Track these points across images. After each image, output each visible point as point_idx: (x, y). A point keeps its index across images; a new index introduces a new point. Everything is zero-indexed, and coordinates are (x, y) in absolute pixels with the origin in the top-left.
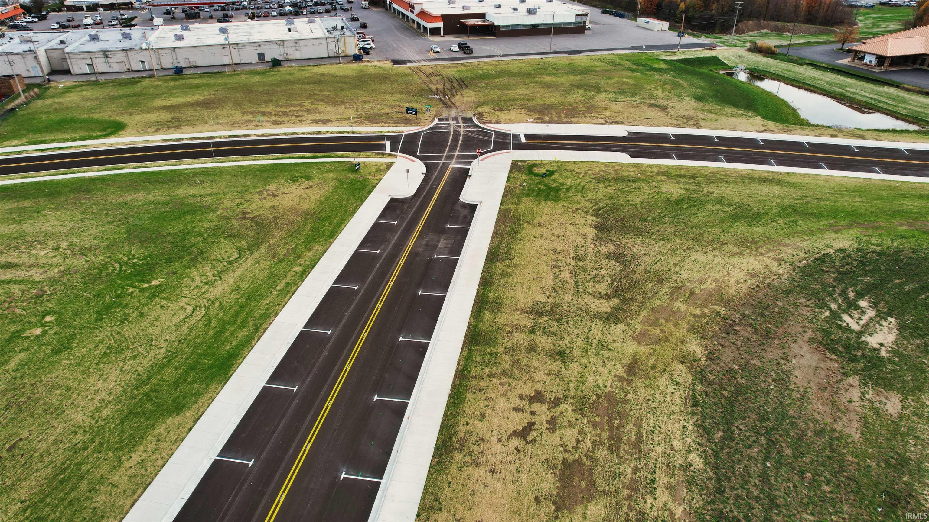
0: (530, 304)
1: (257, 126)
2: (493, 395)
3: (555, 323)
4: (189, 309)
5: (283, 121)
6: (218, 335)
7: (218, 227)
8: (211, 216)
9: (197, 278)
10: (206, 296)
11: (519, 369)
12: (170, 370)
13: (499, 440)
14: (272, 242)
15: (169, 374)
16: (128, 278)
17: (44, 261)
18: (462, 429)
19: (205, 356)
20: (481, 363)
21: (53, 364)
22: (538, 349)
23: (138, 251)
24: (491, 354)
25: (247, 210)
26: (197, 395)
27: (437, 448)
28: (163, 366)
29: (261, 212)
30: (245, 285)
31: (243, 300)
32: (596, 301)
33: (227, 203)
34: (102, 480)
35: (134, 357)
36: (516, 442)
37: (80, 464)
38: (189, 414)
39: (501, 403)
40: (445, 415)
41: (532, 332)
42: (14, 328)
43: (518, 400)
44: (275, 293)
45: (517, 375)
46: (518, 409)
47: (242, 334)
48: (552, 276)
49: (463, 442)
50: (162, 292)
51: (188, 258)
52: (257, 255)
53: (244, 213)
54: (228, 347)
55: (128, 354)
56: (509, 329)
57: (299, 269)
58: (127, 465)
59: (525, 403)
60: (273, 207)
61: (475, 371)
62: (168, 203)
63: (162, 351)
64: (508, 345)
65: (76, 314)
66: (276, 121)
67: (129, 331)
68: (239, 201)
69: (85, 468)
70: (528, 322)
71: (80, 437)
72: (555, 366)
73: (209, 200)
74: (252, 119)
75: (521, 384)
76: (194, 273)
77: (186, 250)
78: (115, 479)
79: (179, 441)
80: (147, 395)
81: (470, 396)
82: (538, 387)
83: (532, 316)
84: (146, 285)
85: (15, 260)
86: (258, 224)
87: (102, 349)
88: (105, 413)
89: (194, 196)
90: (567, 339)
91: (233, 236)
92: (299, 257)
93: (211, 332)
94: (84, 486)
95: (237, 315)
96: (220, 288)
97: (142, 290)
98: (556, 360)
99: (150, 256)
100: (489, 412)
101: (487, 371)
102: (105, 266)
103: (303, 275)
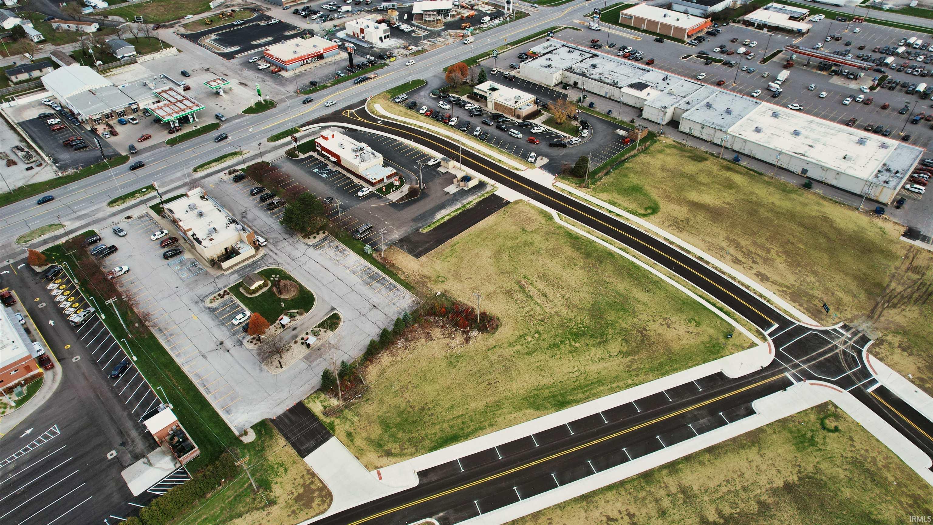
0: (687, 485)
1: (722, 256)
2: (620, 500)
3: (681, 501)
4: (576, 368)
5: (740, 261)
6: (574, 389)
7: (625, 330)
8: (630, 320)
9: (591, 356)
10: (587, 367)
11: (642, 502)
12: (548, 391)
13: (601, 513)
14: (636, 358)
15: (546, 393)
16: (571, 334)
17: (555, 301)
18: (597, 498)
19: (561, 394)
20: (634, 486)
21: (524, 359)
22: (659, 503)
23: (587, 322)
24: (642, 487)
25: (647, 328)
26: (546, 408)
27: (583, 495)
28: (547, 388)
29: (652, 333)
30: (603, 373)
31: (595, 380)
32: (714, 512)
33: (644, 317)
34: (504, 414)
35: (543, 376)
36: (604, 519)
37: (503, 404)
38: (538, 413)
39: (619, 505)
40: (599, 489)
41: (668, 495)
42: (526, 331)
43: (624, 509)
44: (609, 387)
45: (638, 502)
46: (620, 512)
47: (580, 396)
48: (718, 483)
49: (591, 502)
50: (575, 352)
51: (599, 340)
52: (624, 360)
53: (645, 329)
54: (571, 398)
55: (543, 373)
56: (663, 485)
57: (630, 382)
58: (512, 415)
59: (625, 512)
60: (659, 334)
61: (628, 486)
62: (622, 296)
63: (553, 381)
64: (653, 490)
65: (544, 340)
66: (737, 259)
67: (552, 363)
68: (650, 318)
69: (504, 406)
70: (673, 490)
71: (510, 394)
72: (654, 513)
73: (639, 308)
74: (725, 247)
75: (634, 506)
76: (593, 350)
77: (602, 334)
78: (506, 417)
79: (528, 420)
80: (534, 395)
81: (614, 491)
82: (637, 513)
83: (679, 490)
84: (573, 344)
85: (548, 293)
86: (643, 341)
87: (540, 363)
88: (521, 392)
89: (636, 299)
90: (675, 512)
91: (626, 340)
92: (637, 375)
93: (572, 386)
94: (499, 412)
95: (586, 386)
96: (594, 367)
97: (570, 345)
98: (658, 513)
99: (587, 327)
100: (611, 503)
101: (631, 491)
102: (570, 319)
103: (629, 386)
